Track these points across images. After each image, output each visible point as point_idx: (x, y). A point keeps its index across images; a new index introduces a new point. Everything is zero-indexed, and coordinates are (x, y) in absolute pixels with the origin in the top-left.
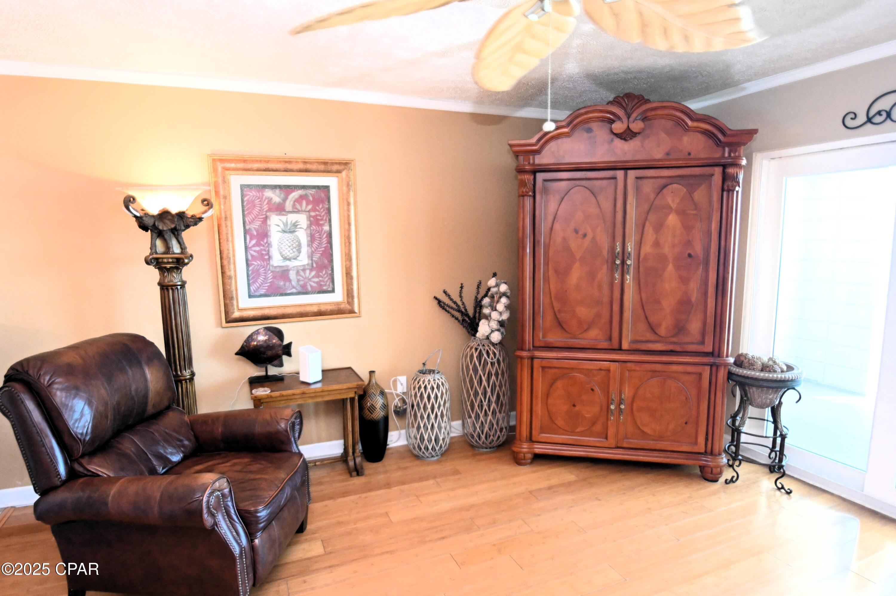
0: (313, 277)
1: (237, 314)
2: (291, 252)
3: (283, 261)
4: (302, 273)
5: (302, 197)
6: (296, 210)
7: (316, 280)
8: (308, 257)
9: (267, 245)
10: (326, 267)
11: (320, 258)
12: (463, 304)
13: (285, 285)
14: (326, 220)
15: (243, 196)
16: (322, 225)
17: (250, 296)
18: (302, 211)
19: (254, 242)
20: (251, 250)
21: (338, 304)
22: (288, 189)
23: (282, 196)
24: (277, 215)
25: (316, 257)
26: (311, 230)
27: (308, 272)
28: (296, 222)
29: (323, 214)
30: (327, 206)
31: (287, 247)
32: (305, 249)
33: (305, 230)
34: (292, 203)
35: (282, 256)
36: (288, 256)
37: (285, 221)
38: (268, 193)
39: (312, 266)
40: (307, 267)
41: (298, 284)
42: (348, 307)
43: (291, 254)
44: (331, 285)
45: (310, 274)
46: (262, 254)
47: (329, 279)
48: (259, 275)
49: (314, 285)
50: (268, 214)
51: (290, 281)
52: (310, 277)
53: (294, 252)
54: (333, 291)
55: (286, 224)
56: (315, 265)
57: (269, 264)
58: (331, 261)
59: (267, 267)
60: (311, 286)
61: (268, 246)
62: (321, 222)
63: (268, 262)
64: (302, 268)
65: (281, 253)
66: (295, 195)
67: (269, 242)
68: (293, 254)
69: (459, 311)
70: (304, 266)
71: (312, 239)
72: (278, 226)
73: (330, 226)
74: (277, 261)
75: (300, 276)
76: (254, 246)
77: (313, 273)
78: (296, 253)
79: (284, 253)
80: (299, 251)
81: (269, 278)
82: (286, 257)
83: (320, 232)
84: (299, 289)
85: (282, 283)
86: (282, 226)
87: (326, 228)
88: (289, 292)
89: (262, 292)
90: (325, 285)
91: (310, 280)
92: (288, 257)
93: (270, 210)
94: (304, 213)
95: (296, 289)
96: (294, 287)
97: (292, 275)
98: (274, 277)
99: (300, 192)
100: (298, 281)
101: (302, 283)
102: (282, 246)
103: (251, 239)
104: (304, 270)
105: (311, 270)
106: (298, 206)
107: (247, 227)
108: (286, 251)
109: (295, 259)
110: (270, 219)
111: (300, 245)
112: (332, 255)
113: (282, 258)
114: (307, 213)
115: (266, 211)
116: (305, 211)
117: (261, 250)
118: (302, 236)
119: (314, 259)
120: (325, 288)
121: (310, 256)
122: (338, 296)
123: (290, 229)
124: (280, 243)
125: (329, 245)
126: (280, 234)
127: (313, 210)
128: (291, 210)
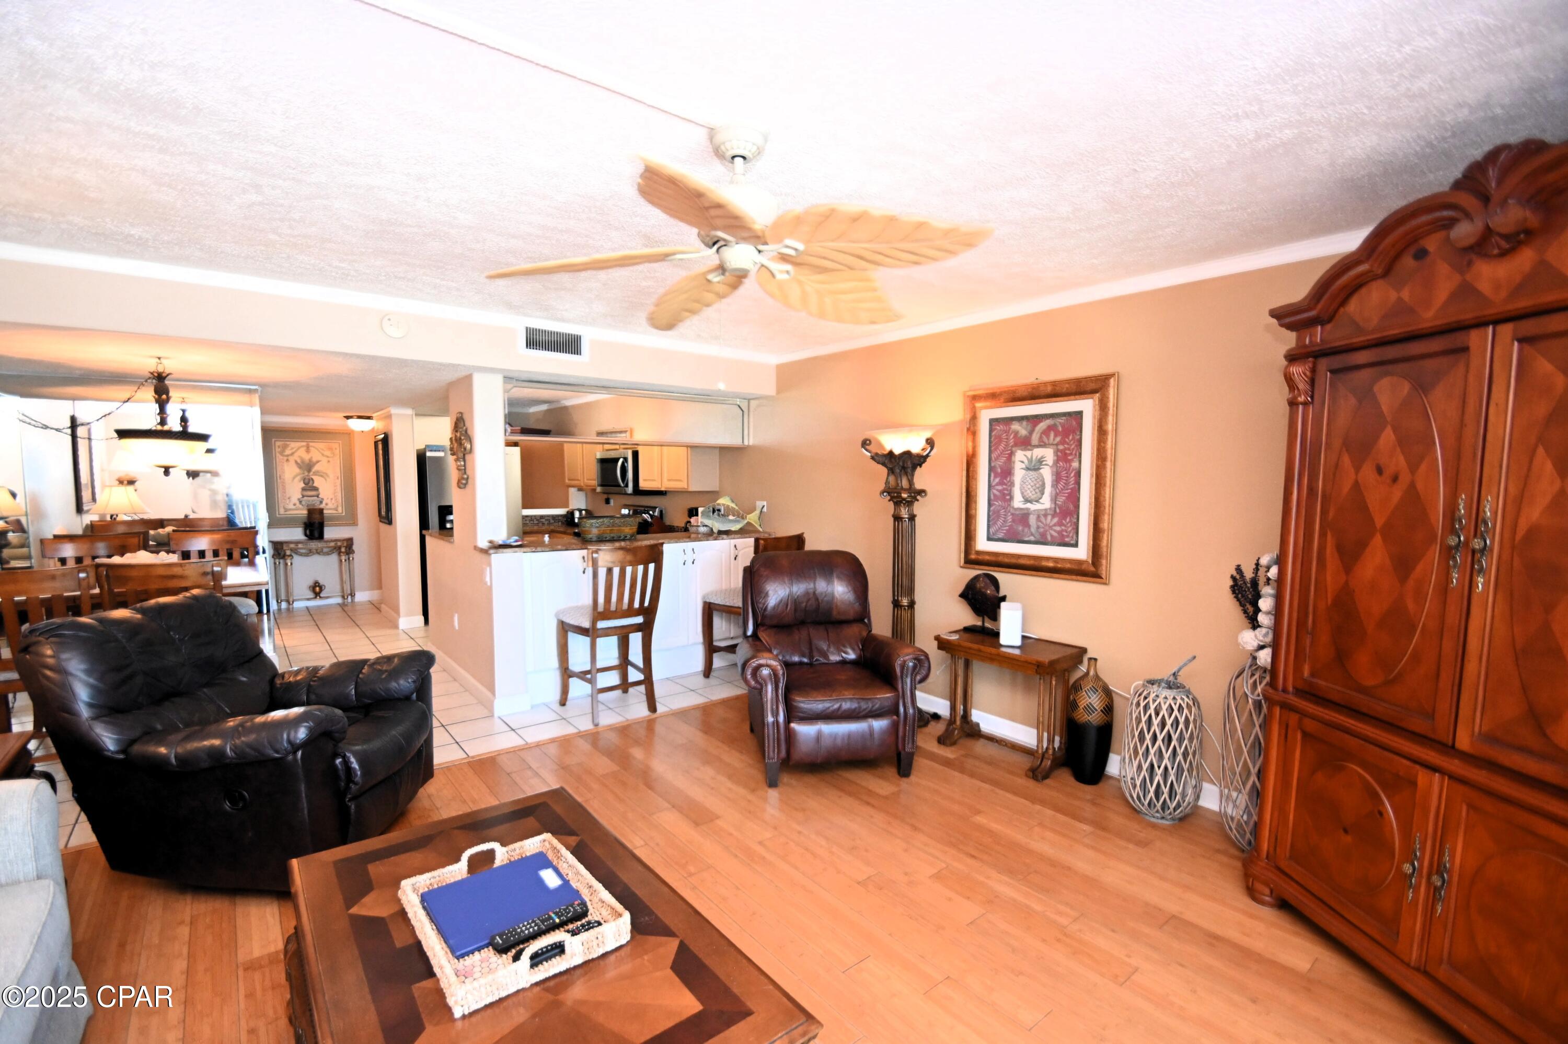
0: (1055, 525)
1: (973, 557)
2: (1034, 493)
3: (1023, 503)
4: (1043, 519)
5: (1050, 428)
6: (1042, 444)
7: (1058, 528)
8: (1051, 500)
9: (1009, 484)
10: (1070, 514)
11: (1064, 502)
13: (1023, 531)
14: (1076, 455)
15: (991, 431)
16: (1072, 460)
17: (989, 539)
18: (1049, 444)
19: (997, 480)
20: (994, 489)
21: (1080, 562)
22: (1035, 420)
23: (1029, 428)
24: (1022, 450)
25: (1061, 500)
26: (1057, 467)
27: (1049, 517)
28: (1042, 457)
29: (1073, 447)
30: (1078, 437)
31: (1029, 486)
32: (1048, 489)
33: (1051, 467)
34: (1038, 435)
35: (1023, 497)
36: (1030, 497)
37: (1030, 457)
38: (1015, 426)
39: (1055, 511)
40: (1048, 512)
41: (1037, 531)
42: (1092, 569)
43: (1033, 495)
44: (1075, 537)
45: (1051, 520)
46: (1004, 494)
47: (1073, 529)
48: (999, 516)
49: (1055, 534)
50: (1014, 449)
51: (1029, 526)
52: (1051, 524)
53: (1036, 493)
54: (1076, 545)
55: (1030, 461)
56: (1058, 511)
57: (1010, 505)
58: (1077, 507)
59: (1007, 508)
60: (1052, 536)
61: (1010, 486)
62: (1070, 458)
63: (1009, 503)
64: (1043, 513)
65: (1022, 493)
66: (1042, 426)
67: (1012, 481)
68: (1035, 496)
70: (1046, 510)
71: (1057, 477)
72: (1022, 462)
73: (1080, 462)
74: (1018, 502)
75: (1041, 521)
76: (997, 484)
77: (1056, 520)
78: (1039, 494)
79: (1025, 494)
80: (1043, 494)
81: (1009, 521)
82: (1027, 499)
83: (1068, 470)
84: (1038, 537)
85: (1020, 528)
86: (1026, 461)
87: (1075, 464)
88: (1026, 539)
89: (1001, 535)
90: (1068, 536)
91: (1051, 527)
92: (1030, 499)
93: (1016, 445)
94: (1052, 446)
95: (1035, 537)
96: (1032, 535)
97: (1032, 520)
98: (1013, 521)
99: (1049, 422)
100: (1038, 527)
101: (1042, 530)
102: (1024, 486)
103: (995, 477)
104: (1045, 515)
105: (1053, 516)
106: (1045, 439)
107: (993, 464)
108: (1029, 491)
109: (1037, 501)
110: (1015, 455)
111: (1043, 485)
112: (1078, 499)
113: (1023, 500)
114: (1055, 447)
115: (1012, 447)
116: (1052, 444)
117: (1004, 489)
118: (1047, 474)
119: (1058, 503)
120: (1067, 539)
121: (1054, 499)
122: (1081, 552)
123: (1035, 466)
124: (1023, 482)
125: (1077, 486)
126: (1024, 471)
127: (1062, 442)
128: (1037, 444)
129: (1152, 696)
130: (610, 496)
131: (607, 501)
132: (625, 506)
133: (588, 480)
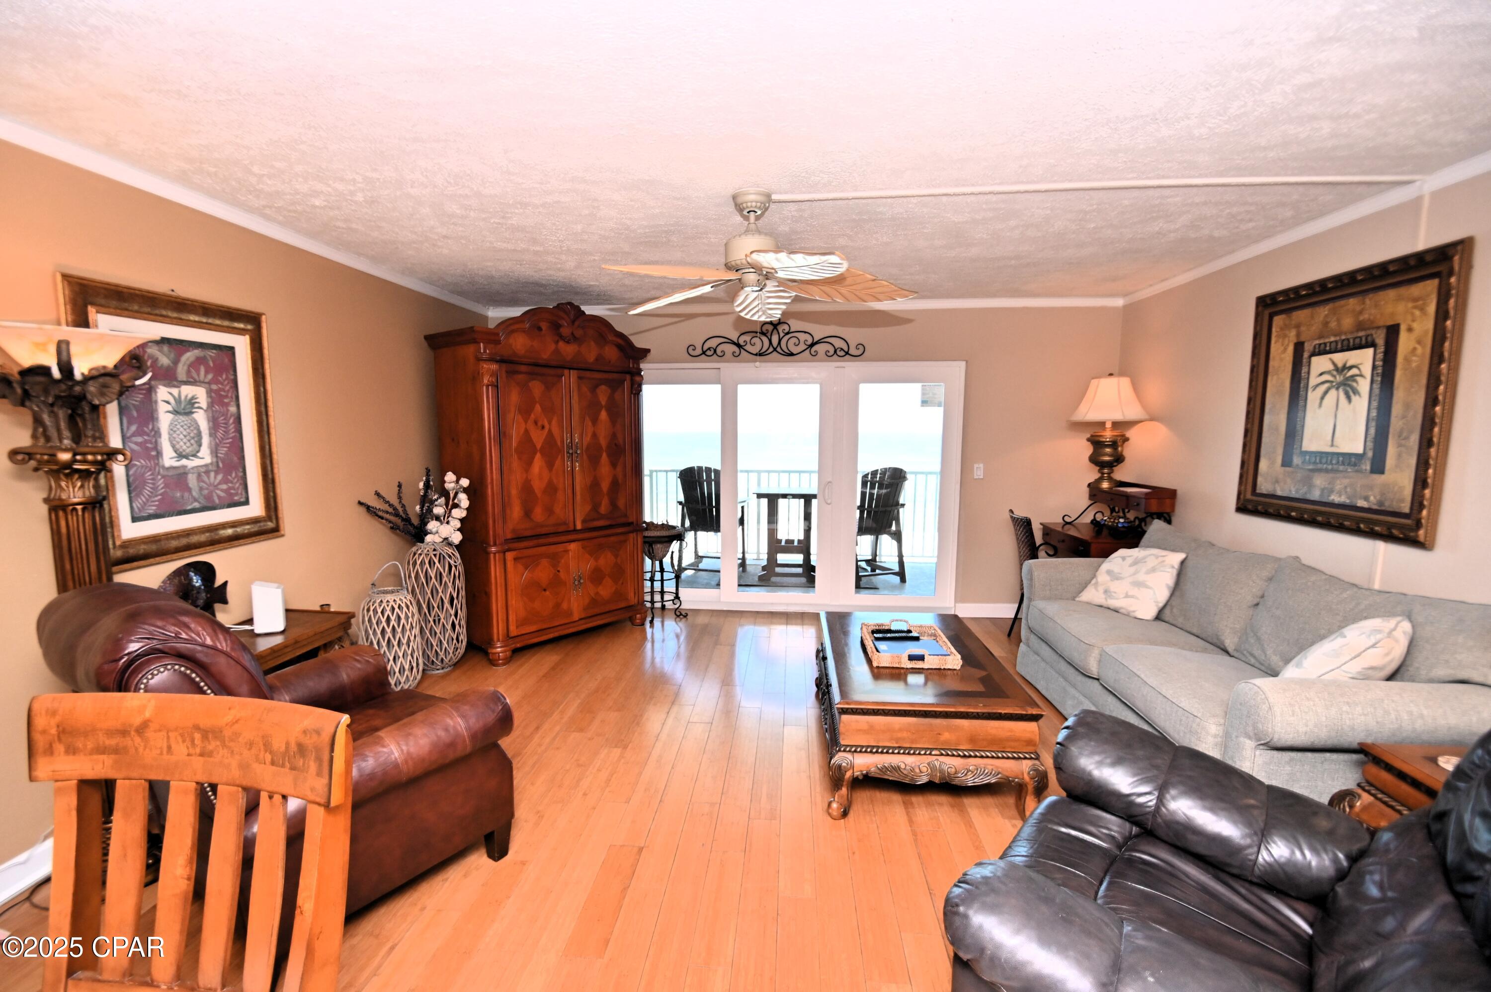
0: (220, 483)
1: (118, 552)
2: (188, 444)
3: (176, 459)
4: (205, 478)
5: (199, 361)
6: (192, 380)
7: (224, 487)
8: (212, 453)
9: (153, 433)
10: (235, 468)
11: (226, 454)
12: (403, 506)
13: (183, 497)
14: (232, 398)
16: (227, 404)
17: (135, 519)
18: (200, 382)
19: (134, 428)
20: (131, 442)
21: (255, 521)
22: (179, 346)
23: (172, 356)
24: (165, 386)
25: (223, 451)
26: (213, 411)
27: (212, 474)
28: (193, 398)
29: (227, 388)
30: (232, 377)
31: (181, 436)
32: (206, 440)
33: (205, 411)
34: (186, 368)
35: (176, 452)
36: (184, 451)
37: (176, 395)
38: (153, 350)
39: (218, 466)
40: (210, 468)
41: (201, 494)
42: (269, 523)
43: (188, 447)
44: (244, 493)
45: (215, 478)
46: (147, 449)
47: (241, 484)
48: (145, 483)
49: (222, 494)
50: (153, 383)
51: (189, 490)
52: (216, 484)
53: (192, 445)
54: (246, 502)
55: (178, 401)
56: (221, 465)
57: (158, 464)
58: (242, 458)
59: (155, 469)
60: (219, 497)
61: (154, 436)
62: (226, 401)
63: (156, 462)
64: (203, 470)
65: (173, 446)
66: (190, 356)
67: (156, 429)
68: (190, 449)
69: (397, 515)
70: (206, 465)
71: (215, 425)
72: (168, 402)
73: (238, 406)
74: (169, 458)
75: (203, 482)
76: (133, 435)
77: (220, 477)
78: (195, 446)
79: (178, 446)
80: (200, 445)
81: (160, 487)
82: (181, 452)
83: (225, 414)
84: (204, 502)
85: (178, 494)
86: (172, 401)
87: (233, 409)
88: (189, 507)
89: (151, 510)
90: (236, 494)
91: (216, 487)
92: (184, 453)
93: (156, 377)
94: (203, 385)
95: (199, 502)
96: (196, 500)
97: (192, 480)
98: (166, 486)
99: (197, 353)
100: (201, 489)
101: (206, 492)
102: (175, 435)
103: (130, 424)
104: (207, 472)
105: (217, 473)
106: (194, 375)
108: (182, 443)
109: (194, 456)
110: (156, 393)
111: (199, 435)
112: (242, 449)
113: (175, 455)
114: (207, 386)
116: (203, 382)
117: (146, 442)
118: (201, 418)
119: (219, 455)
120: (236, 498)
121: (214, 452)
122: (255, 508)
123: (185, 409)
124: (172, 430)
125: (238, 435)
126: (171, 416)
127: (214, 381)
128: (185, 379)
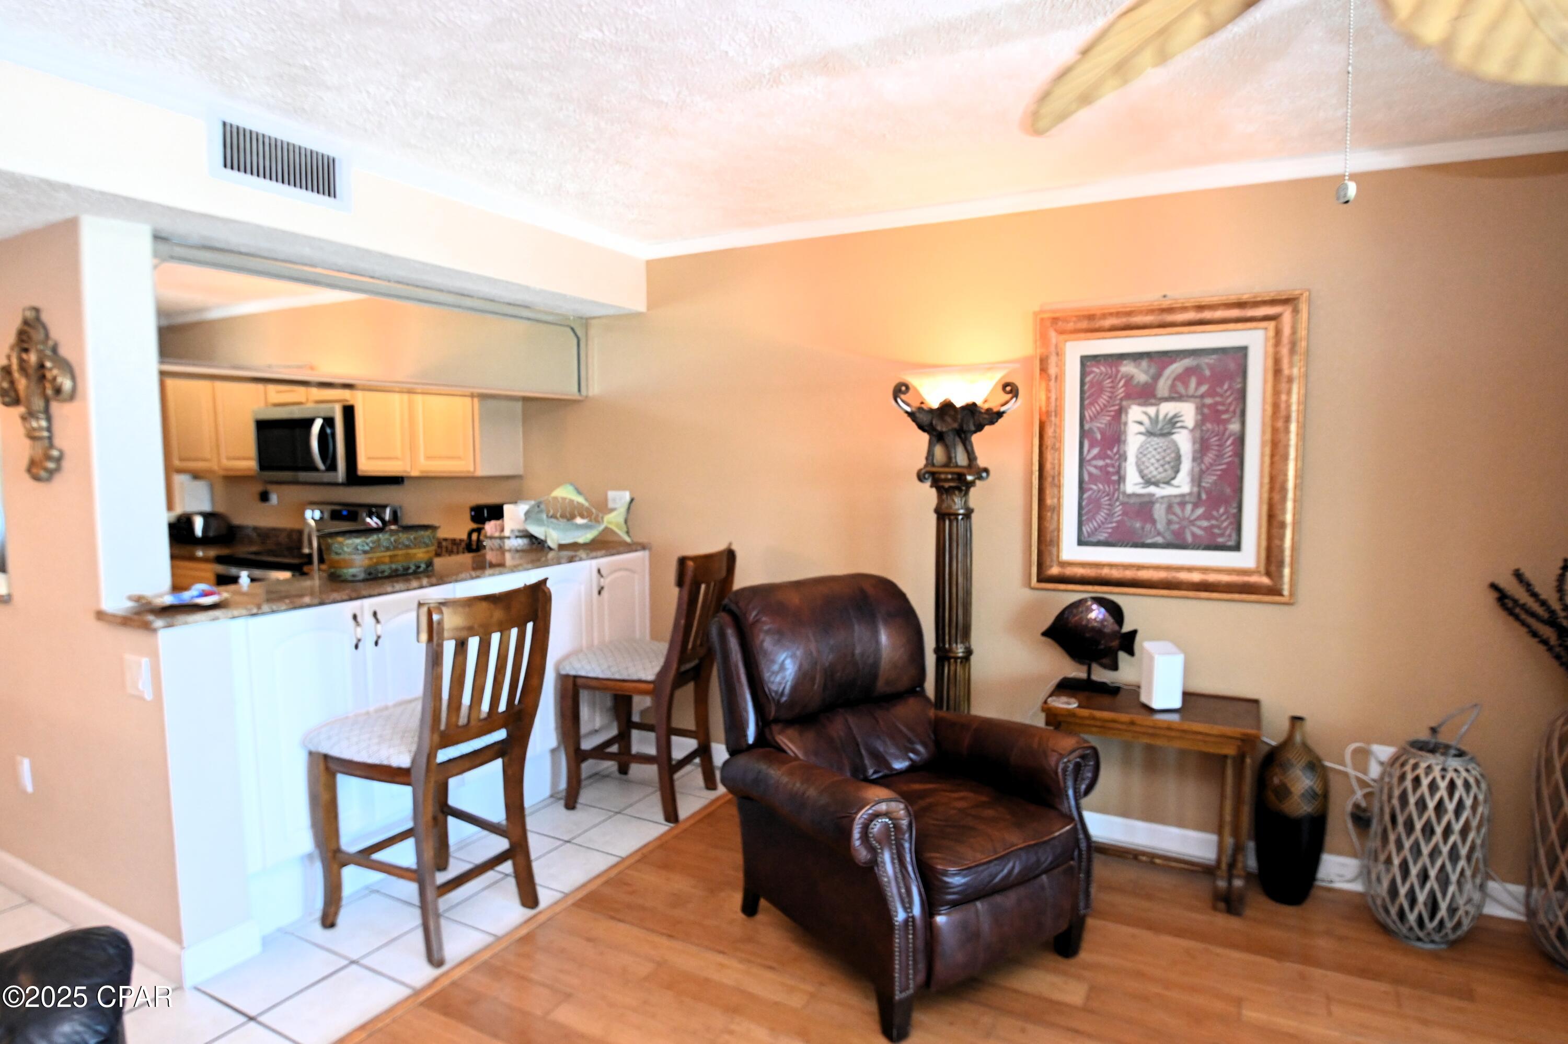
0: (1199, 518)
1: (1055, 570)
2: (1161, 469)
3: (1141, 486)
4: (1177, 510)
5: (1189, 372)
6: (1176, 395)
7: (1205, 524)
8: (1193, 481)
9: (1117, 456)
10: (1225, 501)
11: (1215, 483)
13: (1143, 528)
14: (1234, 412)
15: (1083, 375)
16: (1227, 421)
17: (1081, 543)
18: (1188, 396)
19: (1095, 451)
20: (1090, 465)
21: (1244, 573)
22: (1163, 358)
23: (1152, 370)
24: (1140, 404)
25: (1208, 481)
26: (1202, 431)
27: (1189, 507)
28: (1175, 416)
29: (1229, 400)
30: (1239, 386)
31: (1153, 460)
32: (1186, 466)
33: (1191, 431)
34: (1169, 382)
35: (1143, 477)
36: (1154, 477)
37: (1153, 415)
38: (1128, 368)
39: (1199, 497)
40: (1187, 498)
41: (1168, 529)
42: (1265, 580)
43: (1160, 473)
44: (1234, 536)
45: (1193, 511)
46: (1108, 473)
47: (1231, 523)
48: (1099, 507)
49: (1199, 532)
50: (1124, 403)
51: (1154, 522)
52: (1192, 518)
53: (1165, 471)
54: (1237, 547)
55: (1154, 421)
56: (1204, 496)
57: (1118, 489)
58: (1238, 490)
59: (1114, 494)
60: (1194, 535)
61: (1119, 459)
62: (1225, 416)
63: (1117, 487)
64: (1178, 500)
65: (1141, 472)
66: (1176, 368)
67: (1121, 452)
68: (1163, 475)
70: (1183, 496)
71: (1202, 447)
72: (1141, 423)
73: (1243, 423)
74: (1133, 483)
75: (1175, 514)
76: (1094, 458)
77: (1200, 511)
78: (1170, 473)
79: (1146, 472)
80: (1177, 472)
81: (1116, 515)
82: (1150, 479)
83: (1221, 435)
84: (1169, 537)
85: (1138, 525)
86: (1147, 422)
87: (1234, 427)
88: (1149, 541)
89: (1102, 537)
90: (1222, 535)
91: (1192, 522)
92: (1153, 480)
93: (1128, 396)
94: (1192, 399)
95: (1164, 537)
96: (1159, 534)
97: (1159, 512)
98: (1125, 513)
99: (1187, 362)
100: (1169, 522)
101: (1175, 527)
102: (1144, 459)
103: (1092, 446)
104: (1182, 504)
105: (1196, 506)
106: (1181, 388)
107: (1087, 427)
108: (1152, 468)
109: (1167, 483)
110: (1127, 413)
111: (1178, 458)
112: (1241, 479)
113: (1140, 480)
114: (1198, 400)
115: (1121, 399)
116: (1193, 397)
117: (1107, 465)
118: (1184, 441)
119: (1203, 484)
120: (1220, 540)
121: (1197, 479)
122: (1247, 558)
123: (1162, 429)
124: (1141, 453)
125: (1237, 460)
126: (1142, 438)
127: (1211, 393)
128: (1166, 394)
129: (1423, 765)
130: (270, 488)
131: (264, 497)
132: (313, 504)
133: (229, 458)
